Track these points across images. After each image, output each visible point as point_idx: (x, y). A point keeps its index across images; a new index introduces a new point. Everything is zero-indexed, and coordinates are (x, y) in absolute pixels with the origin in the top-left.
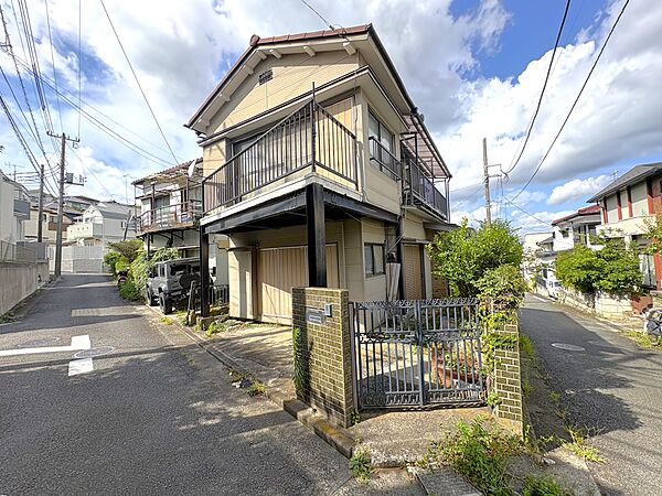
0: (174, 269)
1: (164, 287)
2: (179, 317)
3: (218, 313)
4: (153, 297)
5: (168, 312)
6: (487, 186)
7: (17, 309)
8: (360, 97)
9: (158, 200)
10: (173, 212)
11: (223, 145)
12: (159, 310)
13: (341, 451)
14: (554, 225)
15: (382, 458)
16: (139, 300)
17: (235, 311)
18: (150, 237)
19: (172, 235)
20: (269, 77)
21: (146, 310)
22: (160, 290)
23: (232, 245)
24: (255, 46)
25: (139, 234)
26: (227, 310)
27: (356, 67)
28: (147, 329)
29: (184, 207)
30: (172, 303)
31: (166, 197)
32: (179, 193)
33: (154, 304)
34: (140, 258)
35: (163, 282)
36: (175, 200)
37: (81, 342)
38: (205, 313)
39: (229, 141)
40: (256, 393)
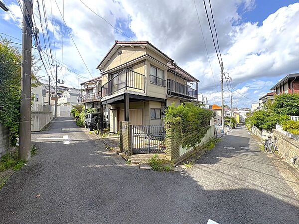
0: (94, 116)
1: (90, 122)
2: (94, 132)
3: (107, 131)
4: (87, 125)
5: (91, 130)
6: (222, 83)
7: (45, 127)
8: (146, 62)
9: (89, 90)
10: (93, 96)
11: (107, 75)
12: (89, 129)
13: (125, 160)
14: (260, 99)
15: (134, 161)
16: (83, 126)
17: (112, 130)
18: (86, 104)
19: (94, 104)
20: (121, 53)
21: (85, 129)
22: (89, 123)
23: (111, 108)
24: (117, 43)
25: (83, 103)
26: (109, 130)
27: (145, 53)
28: (85, 135)
29: (98, 94)
30: (92, 127)
31: (91, 89)
32: (96, 88)
33: (87, 128)
34: (83, 111)
35: (90, 120)
36: (95, 91)
37: (66, 137)
38: (102, 131)
39: (109, 73)
40: (111, 150)
